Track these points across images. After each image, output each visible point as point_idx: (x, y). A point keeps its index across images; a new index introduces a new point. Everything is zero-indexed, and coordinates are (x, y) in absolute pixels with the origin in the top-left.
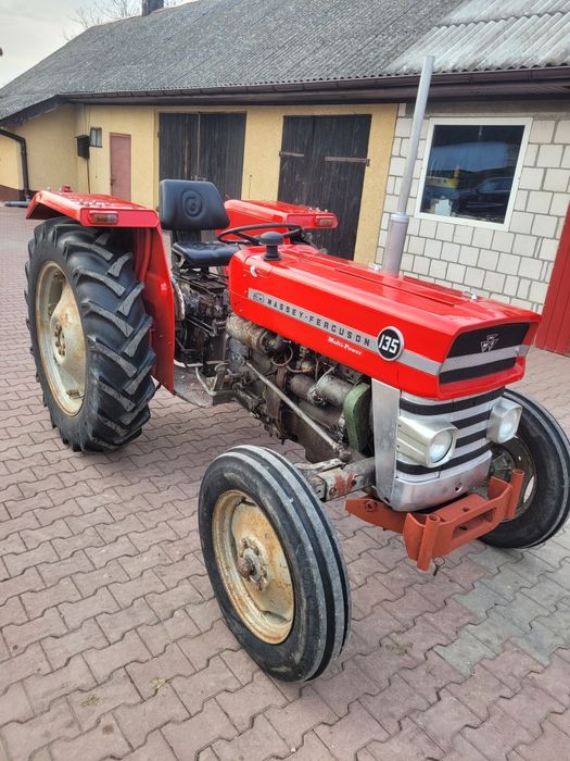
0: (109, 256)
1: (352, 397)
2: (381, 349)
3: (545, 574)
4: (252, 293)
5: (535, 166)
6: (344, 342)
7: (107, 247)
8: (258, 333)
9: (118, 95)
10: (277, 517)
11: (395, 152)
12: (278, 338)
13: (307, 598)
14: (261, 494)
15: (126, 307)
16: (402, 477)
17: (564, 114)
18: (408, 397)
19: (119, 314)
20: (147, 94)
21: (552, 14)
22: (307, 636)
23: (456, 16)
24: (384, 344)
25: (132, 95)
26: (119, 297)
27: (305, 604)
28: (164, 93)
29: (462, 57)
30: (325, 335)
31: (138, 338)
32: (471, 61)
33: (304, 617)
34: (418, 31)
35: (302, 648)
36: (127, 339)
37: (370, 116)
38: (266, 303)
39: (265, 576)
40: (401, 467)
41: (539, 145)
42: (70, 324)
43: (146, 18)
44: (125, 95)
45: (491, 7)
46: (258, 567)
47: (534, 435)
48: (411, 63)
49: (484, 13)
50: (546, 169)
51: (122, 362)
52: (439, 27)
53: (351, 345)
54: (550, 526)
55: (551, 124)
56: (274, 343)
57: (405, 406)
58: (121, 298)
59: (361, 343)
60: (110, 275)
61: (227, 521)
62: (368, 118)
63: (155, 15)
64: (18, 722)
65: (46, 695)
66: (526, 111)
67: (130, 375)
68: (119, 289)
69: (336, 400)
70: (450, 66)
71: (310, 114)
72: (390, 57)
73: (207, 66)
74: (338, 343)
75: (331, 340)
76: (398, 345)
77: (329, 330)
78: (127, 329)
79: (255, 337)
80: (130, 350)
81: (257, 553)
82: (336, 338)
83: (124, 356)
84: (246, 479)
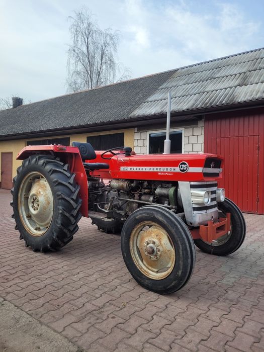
0: (62, 164)
1: (171, 191)
2: (181, 170)
3: (243, 260)
4: (122, 169)
5: (189, 144)
6: (165, 172)
7: (61, 161)
8: (126, 182)
9: (8, 136)
10: (164, 221)
11: (135, 145)
12: (135, 182)
13: (182, 245)
14: (156, 216)
15: (71, 181)
16: (195, 212)
17: (195, 126)
18: (192, 183)
19: (69, 183)
20: (24, 134)
21: (183, 96)
22: (183, 261)
23: (149, 99)
24: (181, 167)
25: (15, 135)
26: (68, 177)
27: (181, 248)
28: (32, 133)
29: (157, 110)
30: (157, 173)
31: (77, 192)
32: (160, 111)
33: (181, 253)
34: (138, 104)
35: (181, 267)
36: (73, 193)
37: (123, 133)
38: (129, 170)
39: (159, 251)
40: (195, 209)
41: (189, 136)
42: (42, 195)
43: (15, 109)
44: (12, 135)
45: (161, 96)
46: (155, 249)
47: (227, 207)
48: (138, 114)
49: (160, 98)
50: (193, 144)
51: (72, 202)
52: (145, 103)
53: (168, 173)
54: (241, 239)
55: (191, 129)
56: (133, 185)
57: (192, 187)
58: (69, 178)
59: (173, 171)
60: (64, 170)
61: (135, 241)
62: (123, 134)
63: (18, 108)
64: (75, 322)
65: (81, 314)
66: (182, 126)
67: (75, 207)
68: (69, 175)
69: (165, 194)
70: (153, 113)
71: (98, 135)
72: (129, 113)
73: (51, 122)
74: (163, 174)
75: (159, 174)
76: (187, 166)
77: (158, 170)
78: (73, 189)
79: (125, 184)
80: (74, 197)
81: (154, 243)
82: (161, 172)
83: (72, 199)
84: (148, 214)
